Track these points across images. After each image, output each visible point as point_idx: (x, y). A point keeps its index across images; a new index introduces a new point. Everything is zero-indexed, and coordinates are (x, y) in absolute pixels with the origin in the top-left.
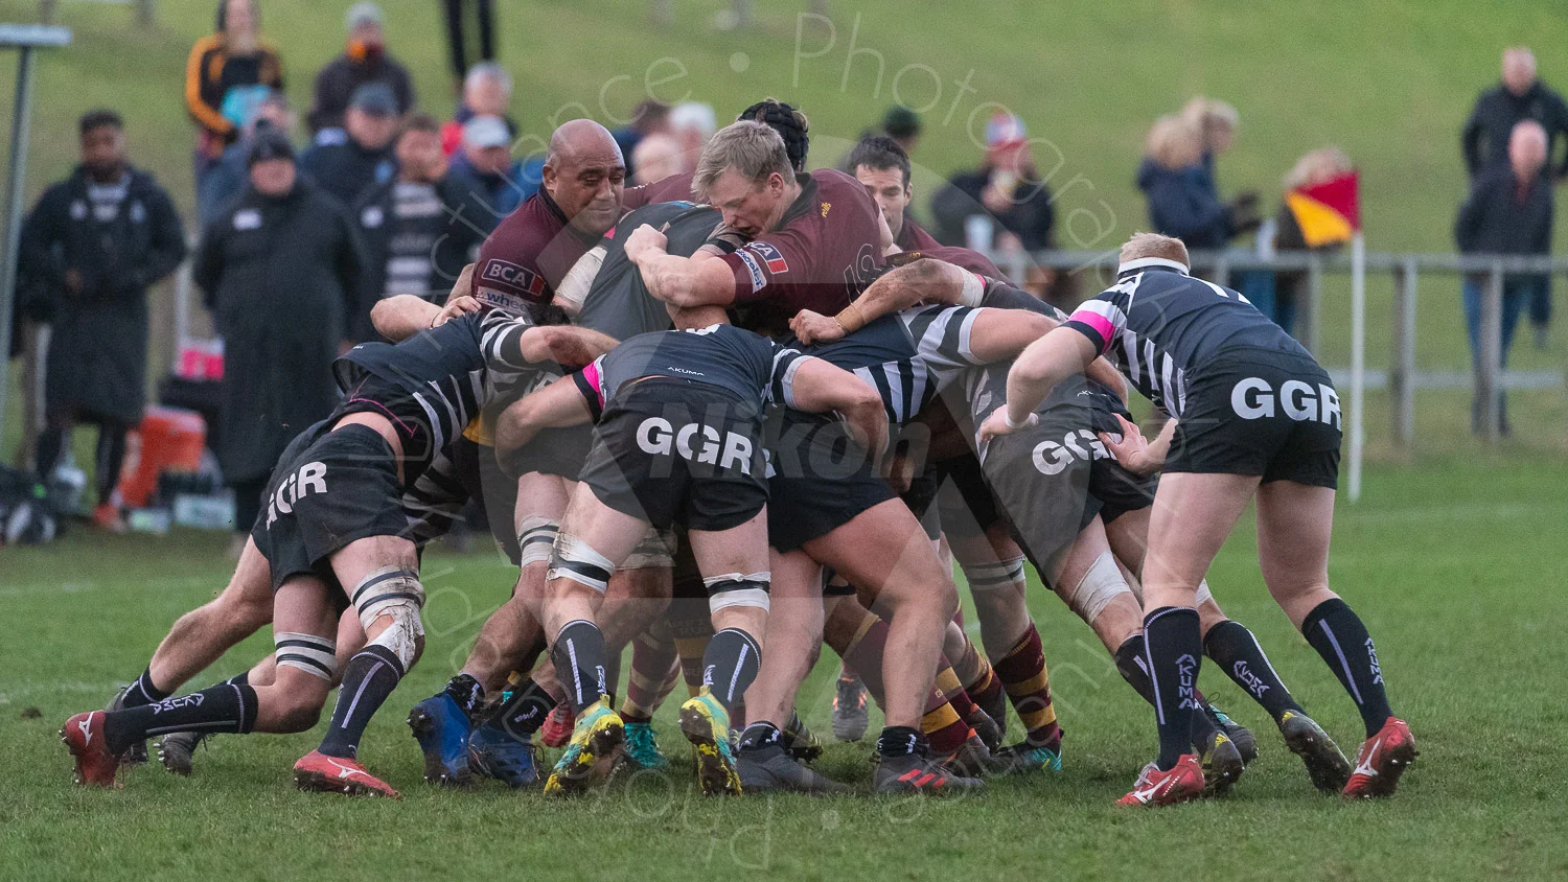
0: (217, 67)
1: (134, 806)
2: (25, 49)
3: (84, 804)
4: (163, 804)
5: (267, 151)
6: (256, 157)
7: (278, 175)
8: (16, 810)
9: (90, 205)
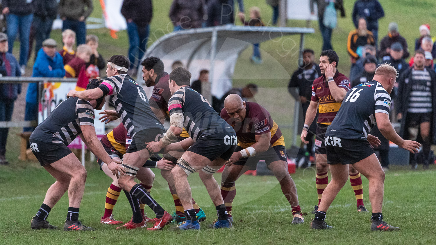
0: (355, 38)
1: (333, 239)
2: (302, 34)
3: (319, 239)
4: (340, 238)
5: (368, 61)
6: (366, 62)
7: (371, 67)
8: (300, 241)
9: (303, 75)
